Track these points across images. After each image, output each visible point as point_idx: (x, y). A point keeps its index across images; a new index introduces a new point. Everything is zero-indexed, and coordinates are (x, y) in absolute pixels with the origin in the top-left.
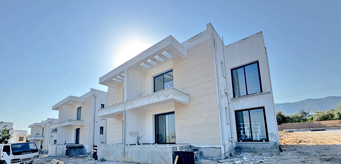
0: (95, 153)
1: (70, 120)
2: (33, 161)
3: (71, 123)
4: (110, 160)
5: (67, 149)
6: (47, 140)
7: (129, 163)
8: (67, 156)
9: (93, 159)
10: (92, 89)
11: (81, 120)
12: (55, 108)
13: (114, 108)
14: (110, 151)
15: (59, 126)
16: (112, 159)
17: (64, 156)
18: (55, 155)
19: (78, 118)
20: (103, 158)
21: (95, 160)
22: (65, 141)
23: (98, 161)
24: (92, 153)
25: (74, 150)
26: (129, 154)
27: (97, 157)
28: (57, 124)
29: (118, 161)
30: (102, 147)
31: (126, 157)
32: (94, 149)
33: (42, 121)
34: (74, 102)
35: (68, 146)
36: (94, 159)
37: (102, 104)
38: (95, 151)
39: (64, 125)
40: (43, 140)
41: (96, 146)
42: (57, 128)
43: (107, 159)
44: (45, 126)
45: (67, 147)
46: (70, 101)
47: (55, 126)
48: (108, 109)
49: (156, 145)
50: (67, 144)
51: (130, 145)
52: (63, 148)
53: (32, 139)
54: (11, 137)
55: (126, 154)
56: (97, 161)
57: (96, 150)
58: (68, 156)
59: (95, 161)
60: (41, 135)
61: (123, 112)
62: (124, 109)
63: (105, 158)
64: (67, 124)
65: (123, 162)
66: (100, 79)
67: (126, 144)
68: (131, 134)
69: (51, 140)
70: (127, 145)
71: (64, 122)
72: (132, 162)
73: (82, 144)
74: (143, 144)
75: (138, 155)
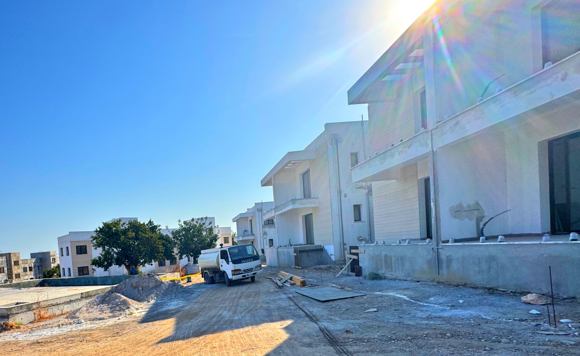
0: (355, 263)
1: (294, 201)
2: (256, 273)
3: (297, 206)
4: (393, 277)
5: (295, 254)
6: (259, 239)
7: (454, 286)
8: (297, 267)
9: (350, 273)
10: (327, 125)
11: (312, 197)
12: (265, 183)
13: (396, 153)
14: (393, 259)
15: (277, 213)
16: (400, 274)
17: (293, 267)
18: (277, 265)
19: (307, 195)
20: (375, 272)
21: (356, 275)
22: (290, 240)
23: (365, 278)
24: (348, 263)
25: (308, 256)
26: (455, 265)
27: (361, 271)
28: (273, 211)
29: (418, 282)
30: (371, 249)
31: (444, 271)
32: (351, 254)
33: (248, 209)
34: (295, 163)
35: (296, 248)
36: (354, 274)
37: (354, 151)
38: (355, 257)
39: (284, 210)
40: (254, 239)
41: (357, 248)
42: (274, 217)
43: (387, 275)
44: (252, 217)
45: (295, 251)
46: (289, 162)
47: (270, 214)
48: (378, 158)
49: (571, 238)
50: (295, 245)
51: (456, 241)
52: (288, 252)
53: (240, 239)
54: (218, 238)
55: (444, 265)
56: (361, 278)
57: (357, 254)
58: (300, 267)
59: (357, 278)
60: (250, 232)
61: (424, 157)
62: (429, 149)
63: (380, 272)
64: (290, 207)
65: (435, 283)
66: (349, 92)
67: (443, 239)
68: (458, 212)
69: (265, 240)
70: (447, 242)
71: (285, 205)
72: (465, 285)
73: (320, 244)
74: (506, 236)
75: (490, 267)
